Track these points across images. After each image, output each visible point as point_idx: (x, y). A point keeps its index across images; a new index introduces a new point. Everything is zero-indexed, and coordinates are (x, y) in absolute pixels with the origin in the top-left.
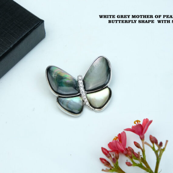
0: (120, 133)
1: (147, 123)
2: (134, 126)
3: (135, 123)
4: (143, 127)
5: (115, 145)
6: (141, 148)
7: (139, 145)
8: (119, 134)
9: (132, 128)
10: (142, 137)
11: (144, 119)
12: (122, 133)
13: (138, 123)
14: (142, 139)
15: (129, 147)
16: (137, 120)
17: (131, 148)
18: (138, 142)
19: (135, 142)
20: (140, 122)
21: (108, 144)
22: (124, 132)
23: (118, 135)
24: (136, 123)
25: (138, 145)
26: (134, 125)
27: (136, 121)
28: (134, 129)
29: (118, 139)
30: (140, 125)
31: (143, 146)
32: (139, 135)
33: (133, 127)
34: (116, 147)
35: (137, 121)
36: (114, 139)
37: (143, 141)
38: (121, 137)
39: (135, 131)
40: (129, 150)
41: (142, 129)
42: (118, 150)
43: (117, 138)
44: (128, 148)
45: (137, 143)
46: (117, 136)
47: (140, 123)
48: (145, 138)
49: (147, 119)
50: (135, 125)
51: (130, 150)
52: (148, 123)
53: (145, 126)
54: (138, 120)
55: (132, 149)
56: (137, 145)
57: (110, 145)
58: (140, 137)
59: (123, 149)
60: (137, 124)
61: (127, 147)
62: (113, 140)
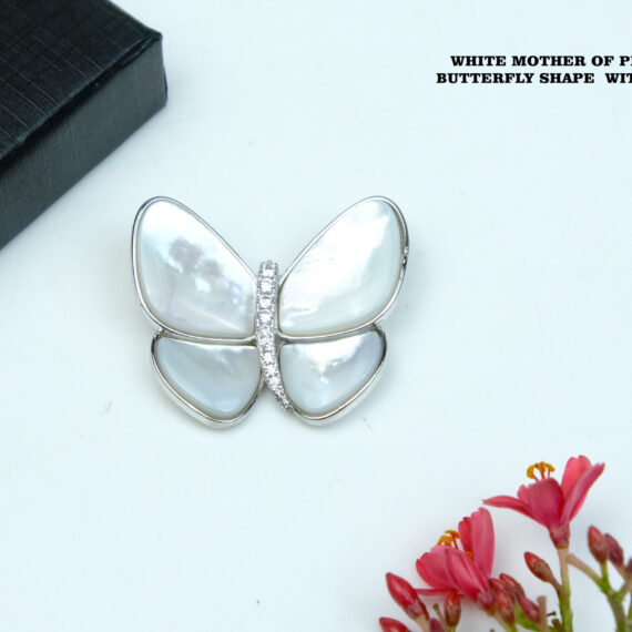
0: (469, 515)
1: (585, 474)
2: (527, 485)
3: (530, 474)
4: (565, 492)
5: (444, 565)
6: (554, 583)
7: (547, 566)
8: (465, 519)
9: (519, 494)
10: (557, 532)
11: (572, 459)
12: (473, 515)
13: (546, 474)
14: (560, 541)
15: (502, 576)
16: (538, 462)
17: (513, 580)
18: (541, 555)
19: (529, 557)
20: (551, 469)
21: (419, 563)
22: (482, 510)
23: (461, 524)
24: (537, 473)
25: (543, 565)
26: (529, 482)
27: (537, 466)
28: (527, 502)
29: (458, 541)
30: (553, 482)
31: (564, 573)
32: (549, 527)
33: (523, 490)
34: (447, 572)
35: (541, 467)
36: (443, 539)
37: (562, 551)
38: (470, 530)
39: (529, 506)
40: (501, 587)
41: (561, 502)
42: (455, 587)
43: (454, 535)
44: (497, 577)
45: (540, 561)
46: (455, 528)
47: (552, 475)
48: (571, 540)
49: (581, 457)
50: (533, 481)
51: (507, 587)
52: (587, 473)
53: (571, 489)
54: (542, 464)
55: (518, 586)
56: (537, 570)
57: (424, 565)
58: (552, 535)
59: (476, 582)
60: (539, 477)
61: (495, 575)
62: (440, 543)
